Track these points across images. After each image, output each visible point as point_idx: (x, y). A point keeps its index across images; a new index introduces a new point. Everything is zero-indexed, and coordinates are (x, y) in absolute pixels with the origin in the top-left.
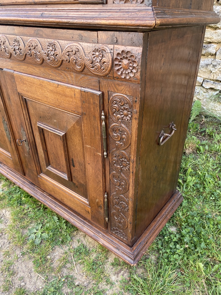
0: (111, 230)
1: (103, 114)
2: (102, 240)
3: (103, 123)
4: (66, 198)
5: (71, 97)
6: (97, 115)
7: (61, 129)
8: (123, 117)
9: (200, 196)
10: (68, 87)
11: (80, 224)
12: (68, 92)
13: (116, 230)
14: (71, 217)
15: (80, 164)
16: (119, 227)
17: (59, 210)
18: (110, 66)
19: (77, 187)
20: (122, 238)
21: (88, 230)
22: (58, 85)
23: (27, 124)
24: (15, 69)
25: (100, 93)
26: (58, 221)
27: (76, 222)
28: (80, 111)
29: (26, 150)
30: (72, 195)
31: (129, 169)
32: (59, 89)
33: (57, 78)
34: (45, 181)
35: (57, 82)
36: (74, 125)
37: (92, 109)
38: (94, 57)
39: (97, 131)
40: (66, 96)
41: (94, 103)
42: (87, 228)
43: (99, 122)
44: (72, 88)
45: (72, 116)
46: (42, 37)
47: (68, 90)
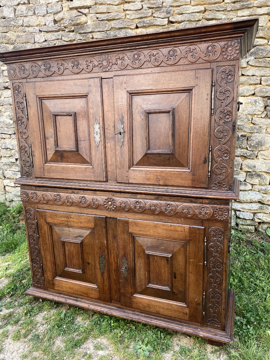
0: (206, 322)
1: (205, 238)
2: (201, 333)
3: (205, 244)
4: (163, 308)
5: (181, 231)
6: (201, 239)
7: (168, 253)
8: (218, 239)
9: (242, 291)
10: (179, 226)
11: (178, 327)
12: (179, 229)
13: (212, 320)
14: (168, 324)
15: (181, 275)
16: (214, 317)
17: (155, 322)
18: (211, 215)
19: (176, 295)
20: (216, 326)
21: (187, 330)
22: (171, 225)
23: (131, 254)
24: (129, 218)
25: (204, 227)
26: (153, 334)
27: (175, 327)
28: (188, 238)
29: (123, 276)
30: (169, 304)
31: (223, 269)
32: (172, 228)
33: (170, 221)
34: (140, 300)
35: (170, 224)
36: (180, 248)
37: (198, 237)
38: (201, 211)
39: (200, 249)
40: (177, 231)
41: (200, 233)
42: (186, 328)
43: (202, 243)
44: (182, 226)
45: (179, 243)
46: (161, 200)
47: (179, 228)
